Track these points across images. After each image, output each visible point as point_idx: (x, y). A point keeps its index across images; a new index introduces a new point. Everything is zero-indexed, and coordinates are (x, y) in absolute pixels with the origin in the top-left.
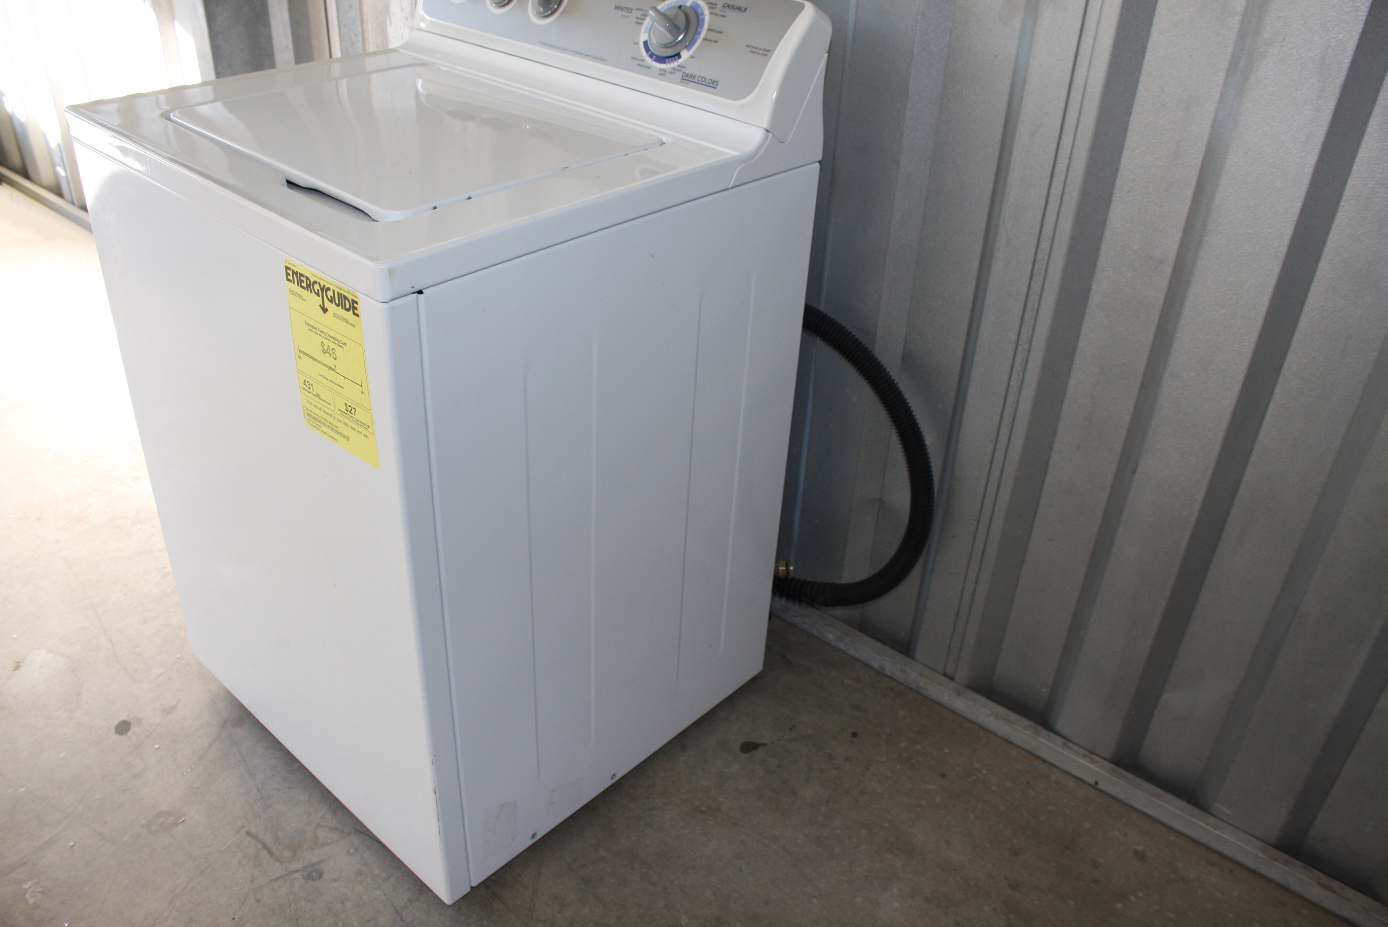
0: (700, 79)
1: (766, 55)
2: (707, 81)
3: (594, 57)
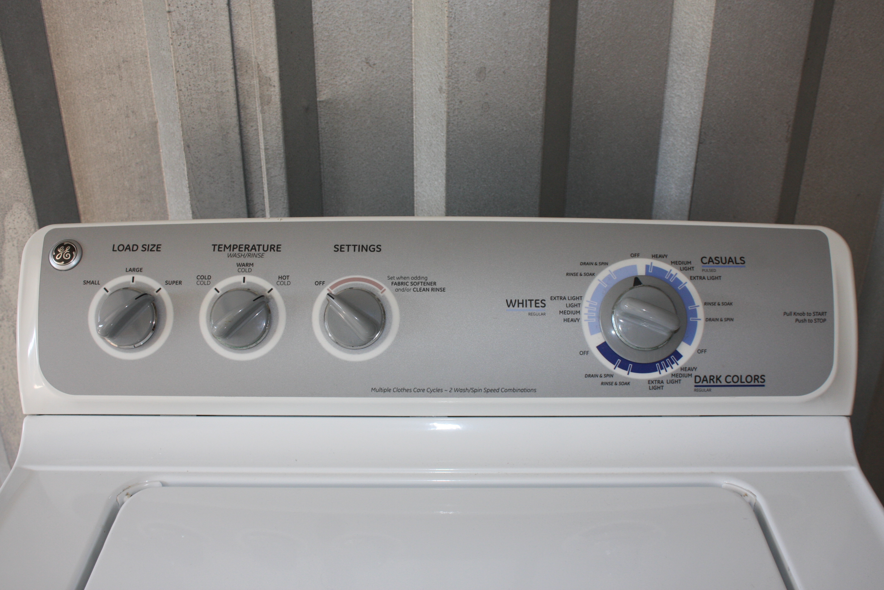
0: (729, 379)
1: (824, 320)
2: (744, 380)
3: (507, 390)
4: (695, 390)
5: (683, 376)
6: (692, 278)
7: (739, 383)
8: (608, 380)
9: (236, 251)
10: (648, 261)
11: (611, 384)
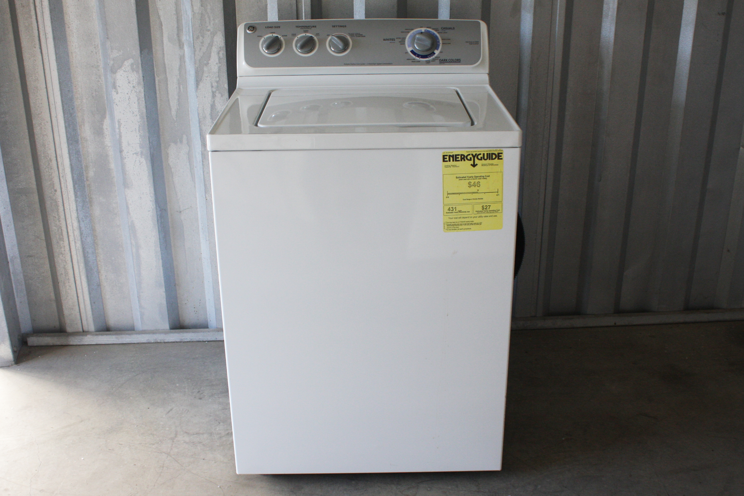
0: (450, 60)
1: (478, 44)
2: (454, 60)
3: (384, 64)
4: (440, 64)
5: (436, 59)
6: (438, 33)
7: (453, 61)
8: (413, 60)
9: (303, 27)
10: (425, 29)
11: (414, 62)
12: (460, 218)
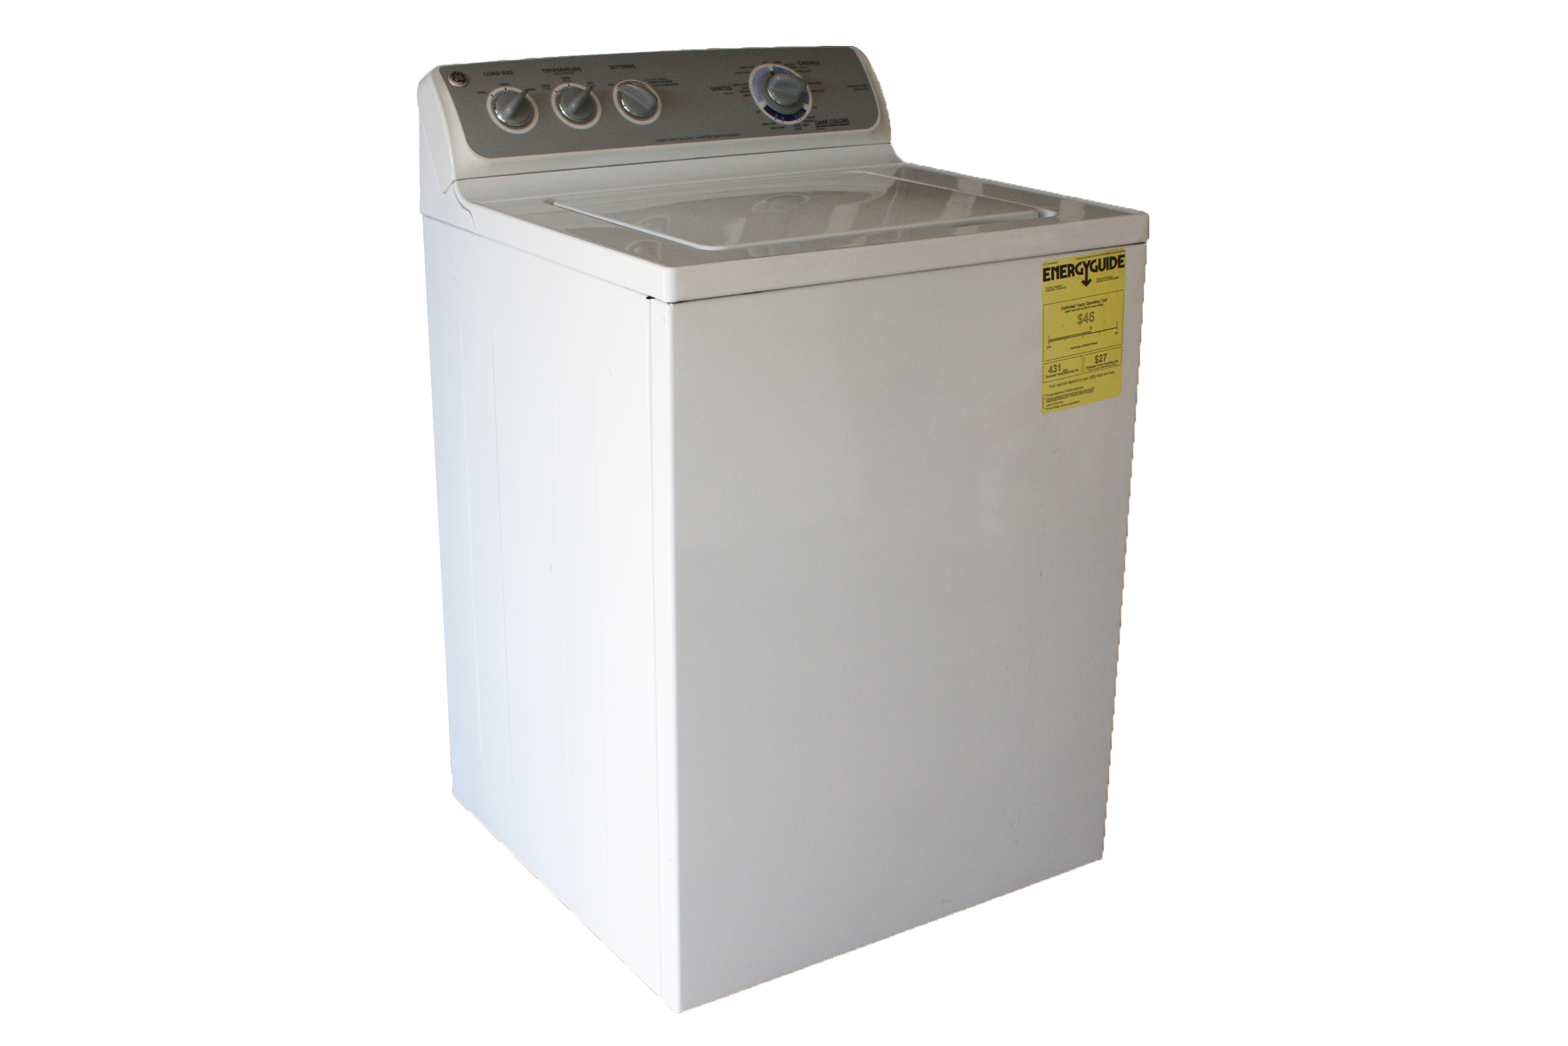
0: (832, 122)
1: (867, 88)
2: (838, 121)
3: (726, 136)
4: (817, 129)
5: (809, 121)
6: (797, 72)
7: (837, 124)
9: (557, 71)
10: (773, 65)
11: (775, 128)
12: (1065, 384)
